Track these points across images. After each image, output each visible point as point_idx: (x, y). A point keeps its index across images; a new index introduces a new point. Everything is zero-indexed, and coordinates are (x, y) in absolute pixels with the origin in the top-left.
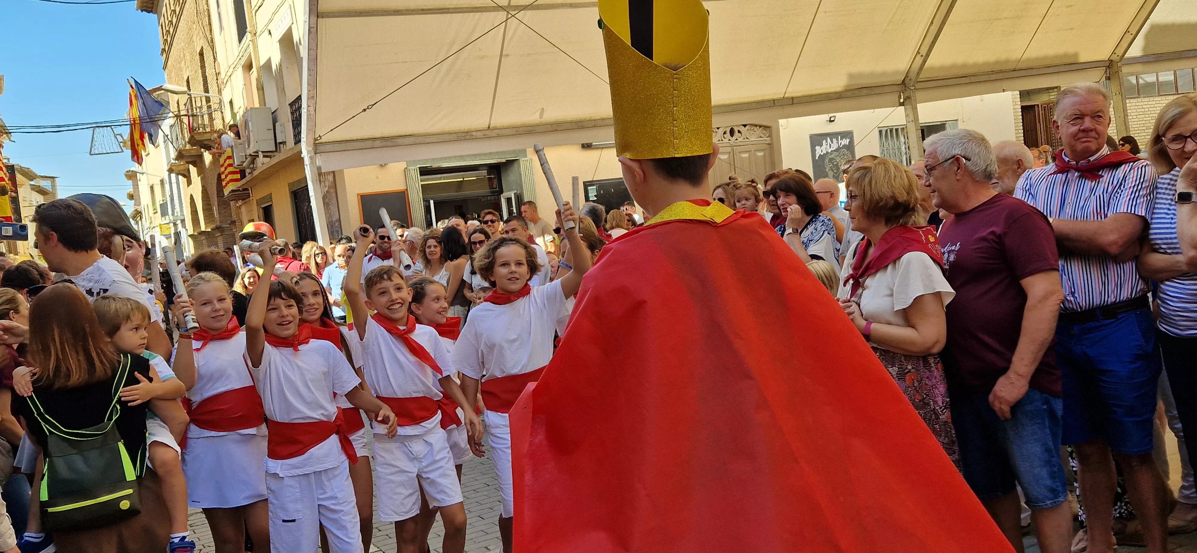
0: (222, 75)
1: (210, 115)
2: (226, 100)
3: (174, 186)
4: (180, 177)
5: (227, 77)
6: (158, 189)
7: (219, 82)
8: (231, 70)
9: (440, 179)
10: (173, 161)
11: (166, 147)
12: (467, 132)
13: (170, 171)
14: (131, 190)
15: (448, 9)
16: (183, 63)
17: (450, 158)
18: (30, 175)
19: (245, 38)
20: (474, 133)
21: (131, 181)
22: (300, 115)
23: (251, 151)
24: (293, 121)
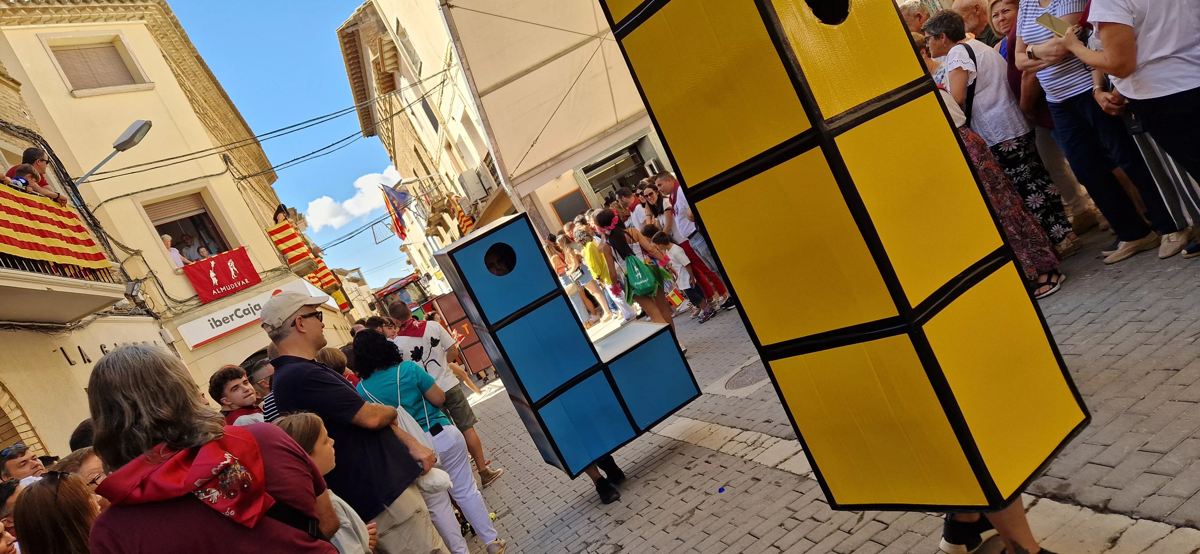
0: (435, 159)
1: (437, 188)
2: (443, 174)
3: (433, 244)
4: (434, 237)
5: (438, 159)
6: (424, 251)
7: (434, 164)
8: (439, 153)
9: (600, 170)
10: (426, 228)
11: (418, 221)
12: (604, 132)
13: (427, 235)
14: (407, 258)
15: (559, 54)
16: (407, 161)
17: (600, 154)
18: (345, 273)
19: (439, 128)
20: (609, 131)
21: (405, 252)
22: (493, 165)
23: (472, 202)
24: (490, 171)
